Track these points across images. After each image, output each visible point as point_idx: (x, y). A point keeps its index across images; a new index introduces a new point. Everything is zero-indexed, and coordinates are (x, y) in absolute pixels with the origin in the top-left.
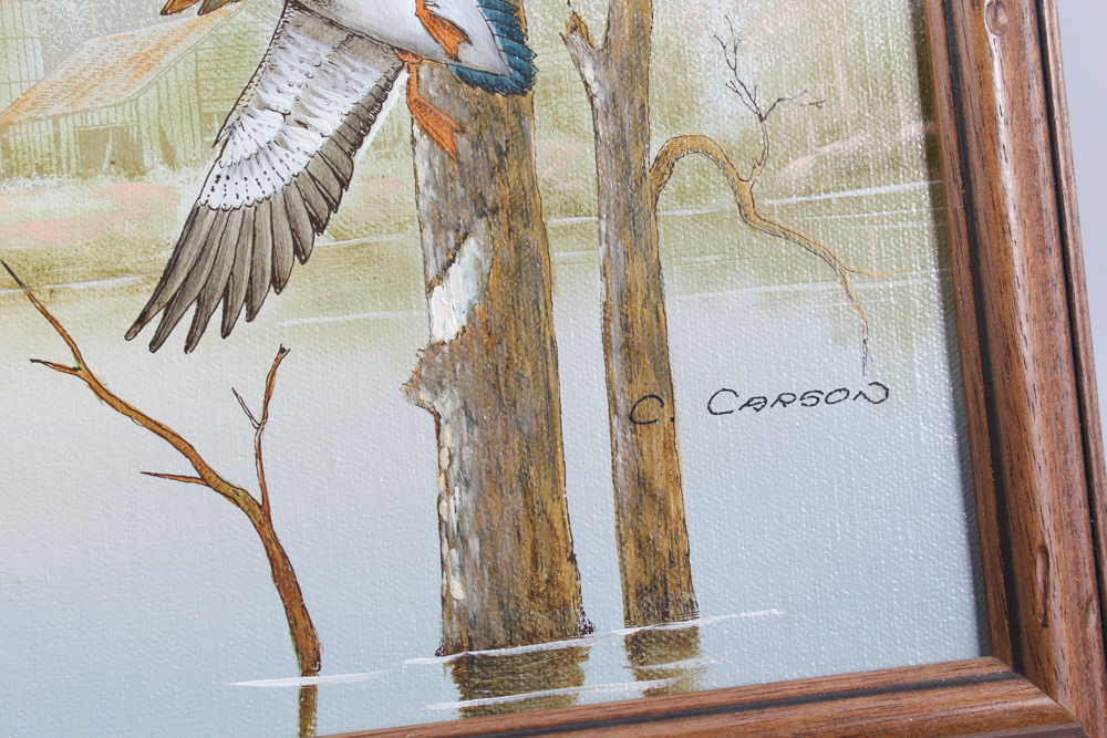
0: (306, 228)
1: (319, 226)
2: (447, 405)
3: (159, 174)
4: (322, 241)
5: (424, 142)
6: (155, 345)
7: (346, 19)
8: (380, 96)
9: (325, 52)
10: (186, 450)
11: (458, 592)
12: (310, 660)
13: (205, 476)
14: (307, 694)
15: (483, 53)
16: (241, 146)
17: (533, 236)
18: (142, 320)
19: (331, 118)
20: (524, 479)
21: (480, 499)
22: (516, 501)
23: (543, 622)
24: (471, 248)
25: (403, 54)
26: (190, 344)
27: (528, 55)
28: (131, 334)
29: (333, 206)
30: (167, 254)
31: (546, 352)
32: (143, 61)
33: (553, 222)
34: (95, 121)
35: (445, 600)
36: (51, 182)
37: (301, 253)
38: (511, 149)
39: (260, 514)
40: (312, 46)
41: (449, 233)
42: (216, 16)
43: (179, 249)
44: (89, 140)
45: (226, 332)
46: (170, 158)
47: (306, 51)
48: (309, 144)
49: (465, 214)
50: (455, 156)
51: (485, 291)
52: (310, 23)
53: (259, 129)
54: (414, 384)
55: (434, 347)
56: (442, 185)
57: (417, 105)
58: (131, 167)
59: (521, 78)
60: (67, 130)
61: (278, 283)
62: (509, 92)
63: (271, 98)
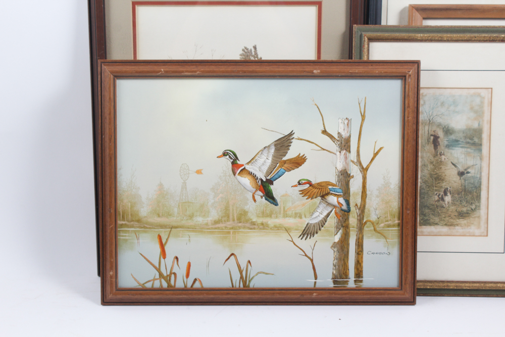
0: (321, 227)
1: (322, 226)
2: (335, 250)
3: (304, 218)
4: (322, 228)
5: (336, 217)
6: (301, 239)
7: (328, 202)
8: (331, 211)
9: (325, 205)
10: (304, 252)
11: (334, 272)
12: (316, 278)
13: (306, 255)
14: (315, 282)
15: (345, 207)
16: (314, 216)
17: (348, 230)
18: (300, 236)
19: (325, 214)
20: (344, 260)
21: (338, 261)
22: (343, 262)
23: (344, 277)
24: (341, 231)
25: (335, 206)
26: (306, 239)
27: (350, 208)
28: (299, 237)
29: (324, 224)
30: (304, 228)
31: (348, 244)
32: (303, 205)
33: (351, 229)
34: (297, 212)
35: (333, 273)
36: (291, 218)
37: (320, 229)
38: (347, 219)
39: (312, 260)
40: (324, 205)
41: (338, 229)
42: (312, 200)
43: (305, 228)
44: (296, 214)
45: (310, 238)
46: (305, 217)
47: (323, 205)
48: (322, 216)
49: (340, 227)
50: (340, 220)
51: (342, 236)
52: (324, 202)
53: (316, 214)
54: (332, 247)
55: (335, 243)
56: (338, 223)
57: (336, 213)
58: (301, 217)
59: (349, 211)
60: (293, 212)
61: (317, 233)
62: (347, 212)
63: (318, 210)
